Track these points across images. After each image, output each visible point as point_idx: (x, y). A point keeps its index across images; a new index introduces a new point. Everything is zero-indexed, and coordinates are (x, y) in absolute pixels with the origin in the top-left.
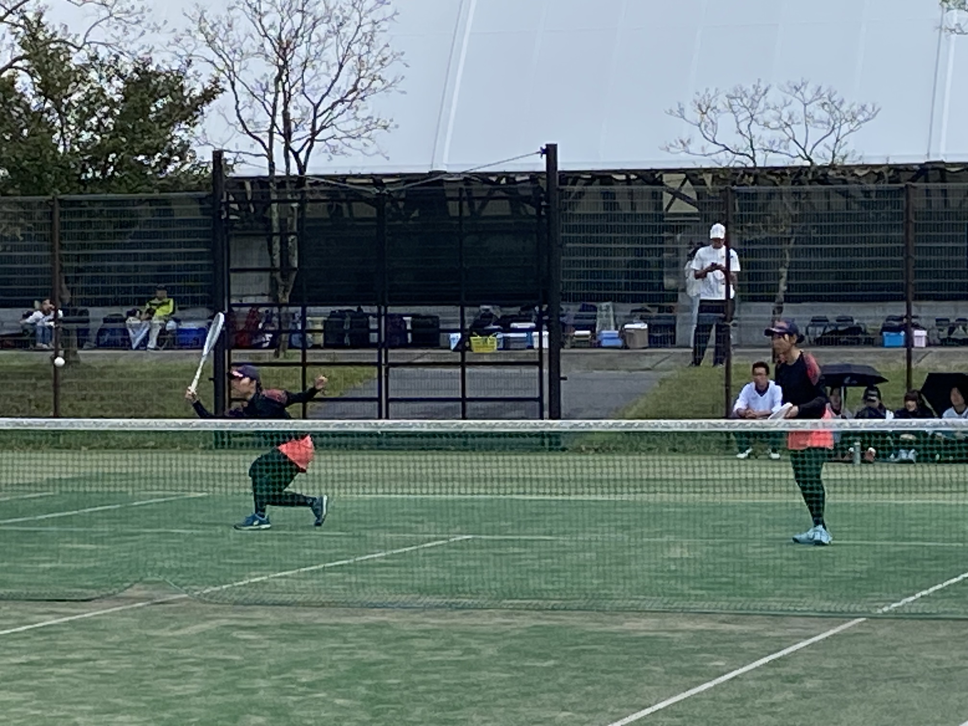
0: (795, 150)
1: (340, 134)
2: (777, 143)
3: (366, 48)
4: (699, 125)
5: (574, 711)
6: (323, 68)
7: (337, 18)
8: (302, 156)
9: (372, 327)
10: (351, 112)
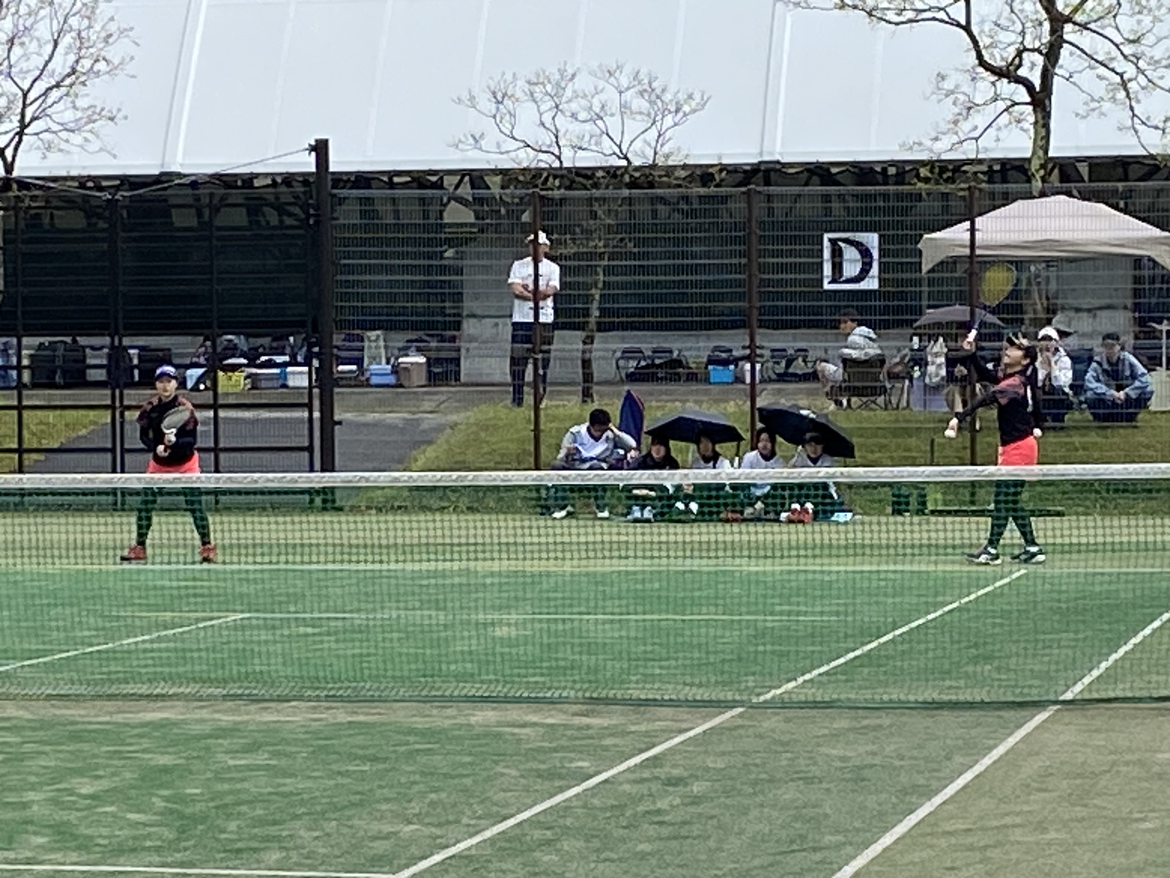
0: (607, 146)
1: (55, 127)
2: (587, 138)
3: (86, 22)
4: (494, 117)
5: (420, 822)
6: (33, 46)
8: (9, 153)
9: (90, 361)
10: (70, 99)
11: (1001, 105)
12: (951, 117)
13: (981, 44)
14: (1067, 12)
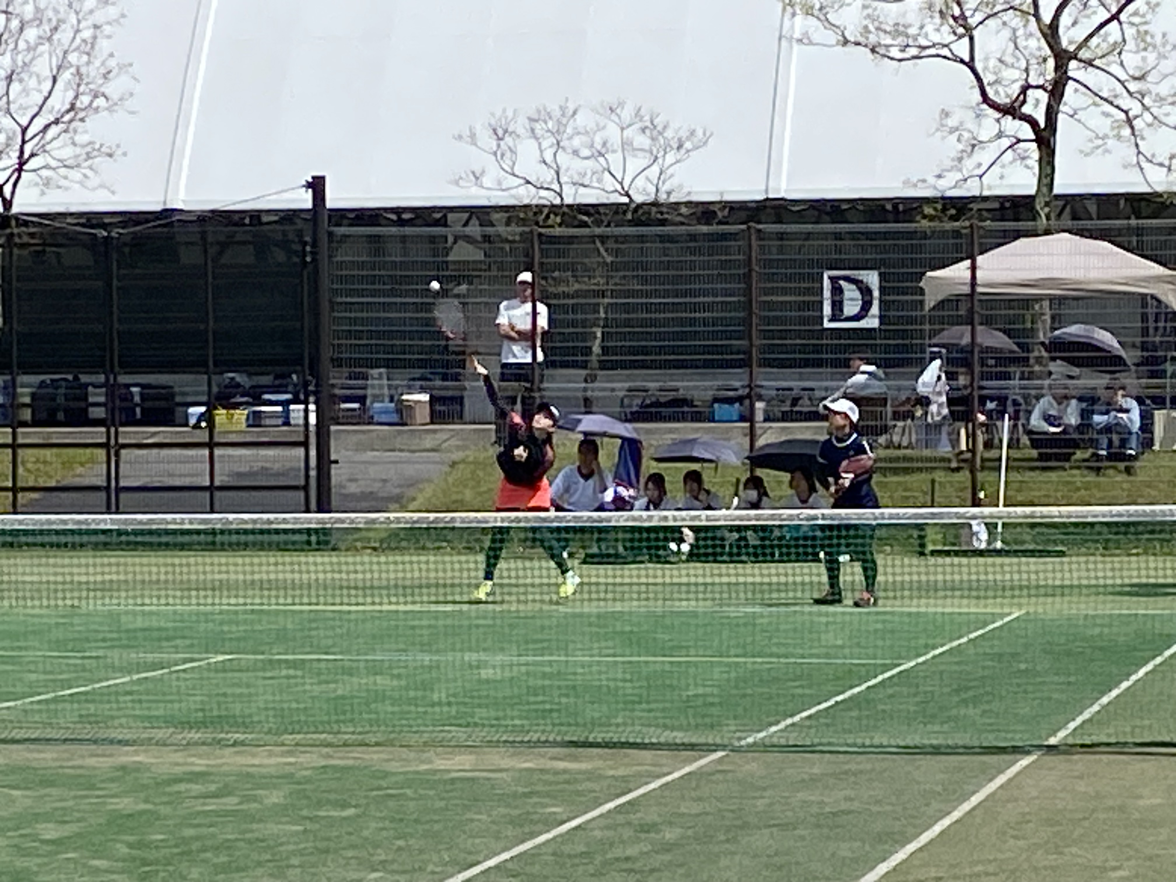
0: (610, 184)
1: (54, 163)
2: (589, 175)
3: (85, 58)
4: (495, 154)
6: (32, 83)
7: (50, 20)
8: (7, 190)
9: (91, 400)
10: (68, 135)
11: (1006, 142)
12: (954, 154)
13: (985, 82)
14: (1072, 48)
